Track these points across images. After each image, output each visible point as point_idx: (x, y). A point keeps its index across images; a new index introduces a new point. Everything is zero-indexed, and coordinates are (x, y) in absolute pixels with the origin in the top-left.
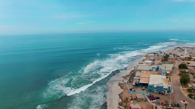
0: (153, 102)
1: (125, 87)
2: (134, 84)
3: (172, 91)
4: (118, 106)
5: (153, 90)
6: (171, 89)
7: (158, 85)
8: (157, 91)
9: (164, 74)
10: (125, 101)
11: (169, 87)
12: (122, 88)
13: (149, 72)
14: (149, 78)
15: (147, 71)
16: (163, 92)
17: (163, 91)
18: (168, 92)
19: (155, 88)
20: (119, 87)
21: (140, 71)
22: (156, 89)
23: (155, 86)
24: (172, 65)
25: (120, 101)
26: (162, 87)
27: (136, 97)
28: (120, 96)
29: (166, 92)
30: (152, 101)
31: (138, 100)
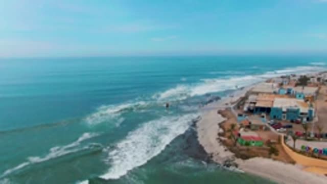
0: (279, 132)
1: (229, 114)
2: (245, 109)
3: (316, 119)
4: (218, 137)
5: (279, 117)
6: (313, 115)
7: (289, 108)
8: (288, 118)
9: (300, 96)
10: (229, 131)
11: (311, 112)
12: (224, 116)
13: (273, 95)
14: (273, 102)
15: (270, 93)
16: (299, 120)
17: (299, 117)
18: (308, 119)
19: (284, 113)
20: (220, 116)
21: (257, 93)
22: (285, 115)
23: (284, 110)
24: (315, 89)
25: (221, 131)
26: (296, 112)
27: (250, 123)
28: (221, 125)
29: (305, 120)
30: (278, 130)
31: (253, 127)
